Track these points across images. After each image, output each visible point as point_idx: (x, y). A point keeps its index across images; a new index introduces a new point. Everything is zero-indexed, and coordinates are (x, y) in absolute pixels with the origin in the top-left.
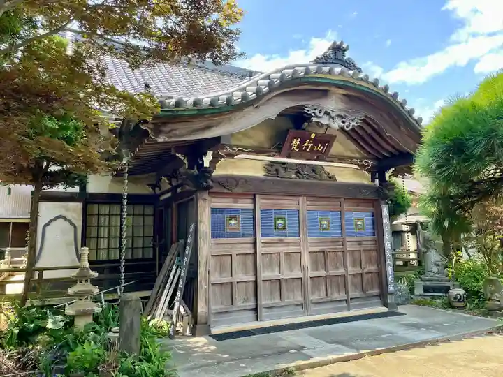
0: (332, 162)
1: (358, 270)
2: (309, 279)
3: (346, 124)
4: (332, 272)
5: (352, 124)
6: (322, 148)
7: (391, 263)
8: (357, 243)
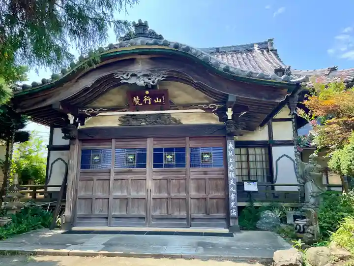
0: (178, 109)
1: (202, 195)
2: (152, 199)
3: (152, 80)
4: (173, 195)
5: (158, 79)
6: (160, 100)
7: (234, 191)
8: (202, 173)
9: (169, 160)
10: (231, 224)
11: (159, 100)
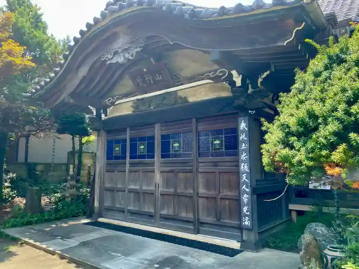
3: (131, 53)
5: (135, 51)
6: (161, 76)
7: (248, 190)
8: (212, 164)
9: (177, 149)
10: (245, 238)
11: (159, 77)
